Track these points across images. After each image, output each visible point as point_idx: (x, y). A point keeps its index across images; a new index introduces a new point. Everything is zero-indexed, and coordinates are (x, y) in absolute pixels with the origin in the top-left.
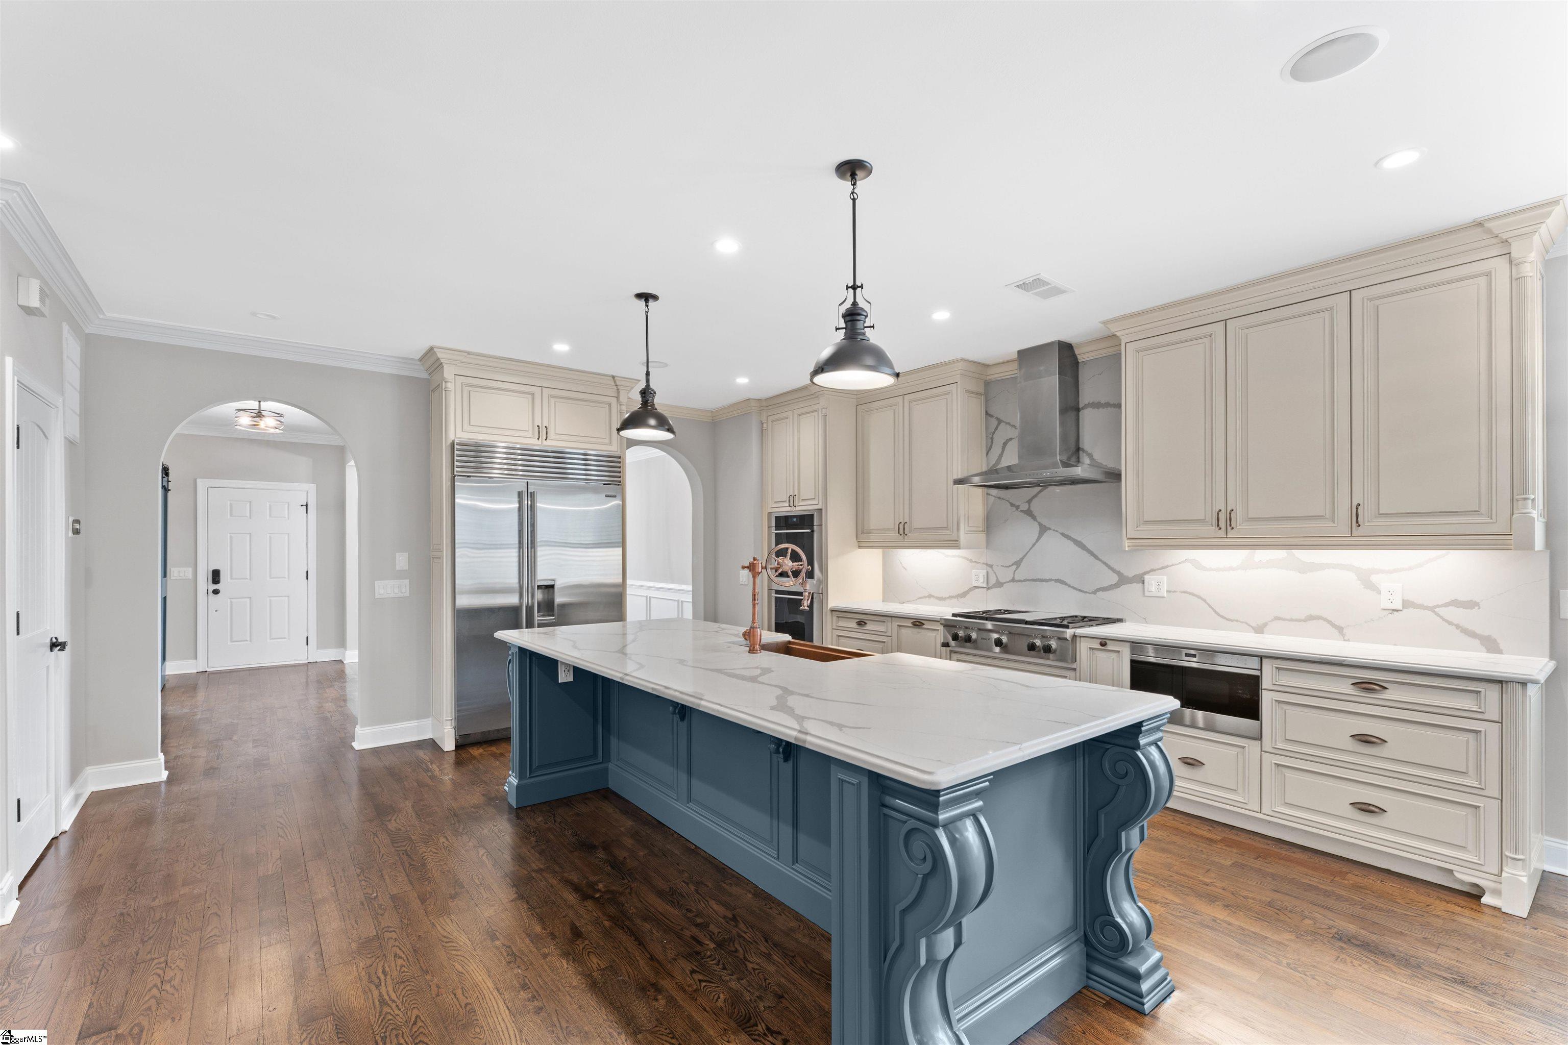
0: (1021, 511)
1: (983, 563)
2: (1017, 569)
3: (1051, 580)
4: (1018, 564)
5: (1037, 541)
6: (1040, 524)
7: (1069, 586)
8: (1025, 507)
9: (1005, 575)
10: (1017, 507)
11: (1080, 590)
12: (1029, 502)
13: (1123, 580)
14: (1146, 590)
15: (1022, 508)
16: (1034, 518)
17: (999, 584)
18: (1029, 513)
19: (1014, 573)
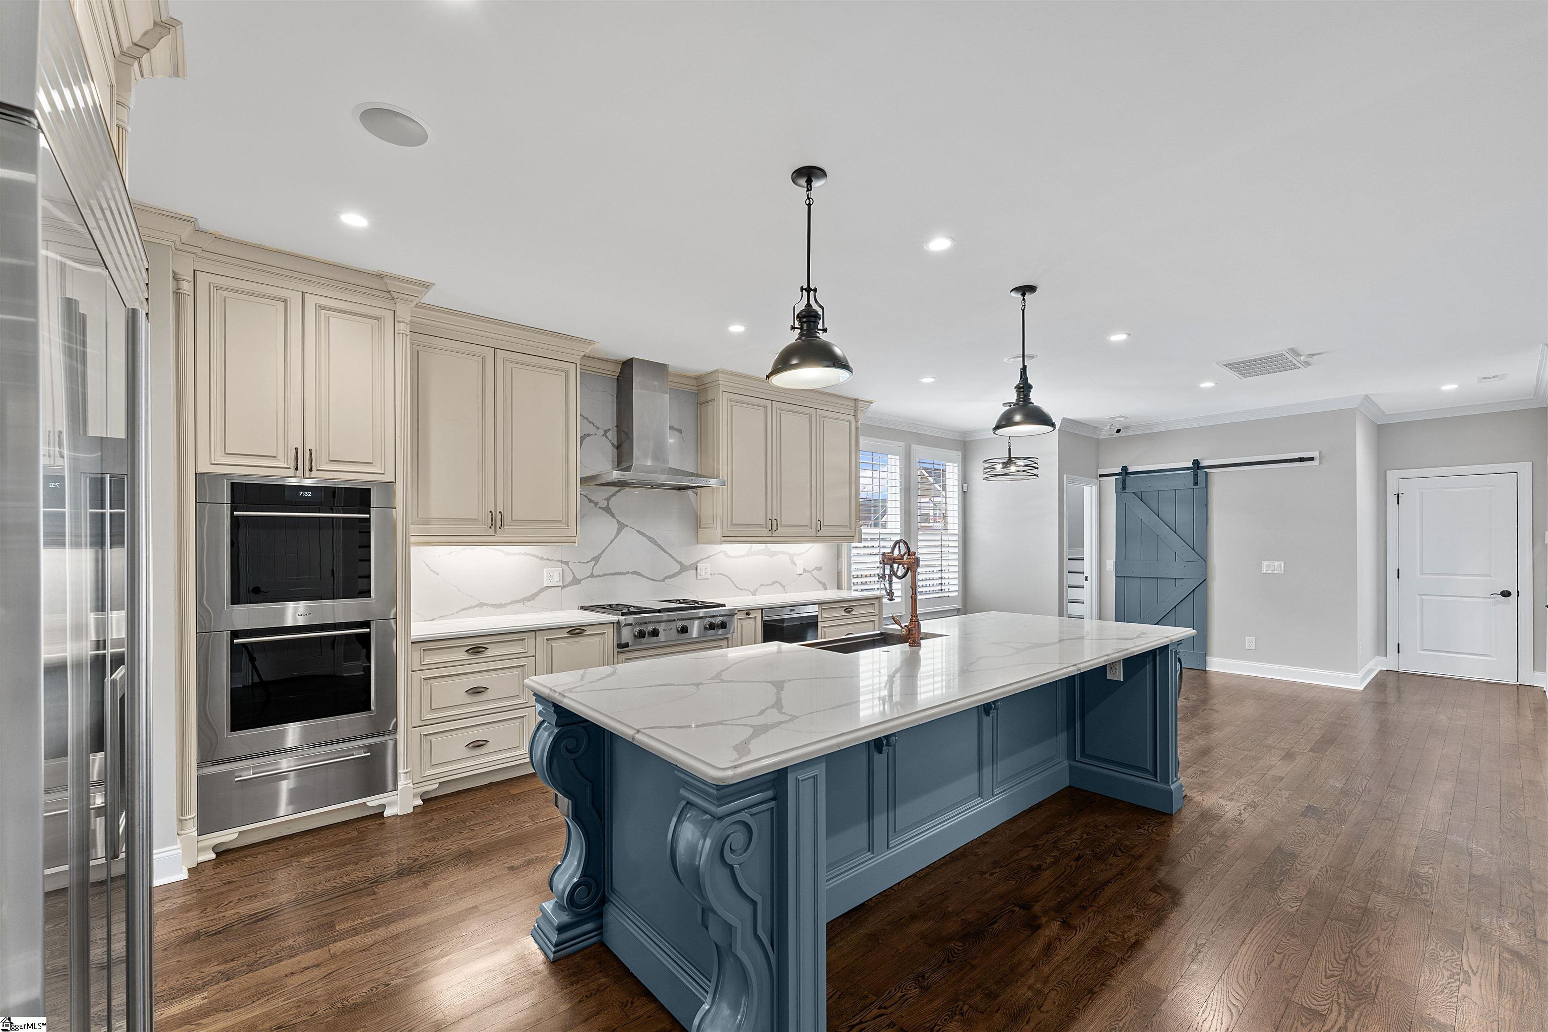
0: (600, 508)
1: (558, 561)
2: (595, 564)
3: (628, 573)
4: (596, 559)
5: (615, 537)
6: (618, 521)
7: (644, 577)
8: (604, 504)
9: (582, 571)
10: (596, 504)
11: (652, 580)
12: (608, 499)
13: (684, 568)
14: (698, 575)
15: (600, 505)
16: (613, 515)
17: (576, 581)
18: (607, 510)
19: (592, 570)
